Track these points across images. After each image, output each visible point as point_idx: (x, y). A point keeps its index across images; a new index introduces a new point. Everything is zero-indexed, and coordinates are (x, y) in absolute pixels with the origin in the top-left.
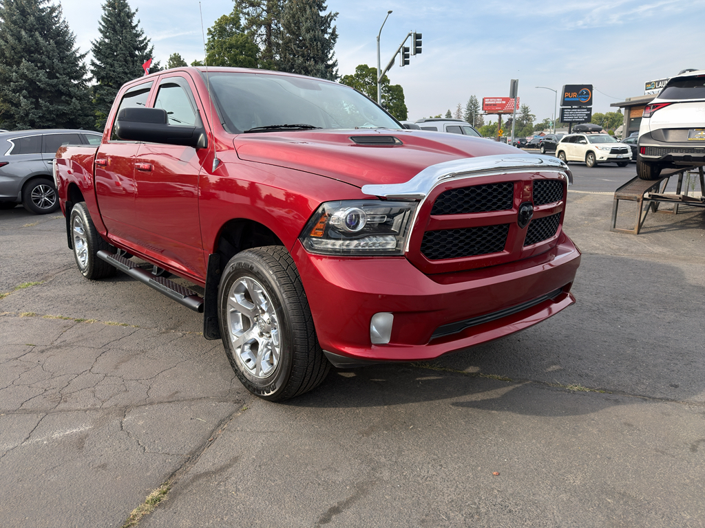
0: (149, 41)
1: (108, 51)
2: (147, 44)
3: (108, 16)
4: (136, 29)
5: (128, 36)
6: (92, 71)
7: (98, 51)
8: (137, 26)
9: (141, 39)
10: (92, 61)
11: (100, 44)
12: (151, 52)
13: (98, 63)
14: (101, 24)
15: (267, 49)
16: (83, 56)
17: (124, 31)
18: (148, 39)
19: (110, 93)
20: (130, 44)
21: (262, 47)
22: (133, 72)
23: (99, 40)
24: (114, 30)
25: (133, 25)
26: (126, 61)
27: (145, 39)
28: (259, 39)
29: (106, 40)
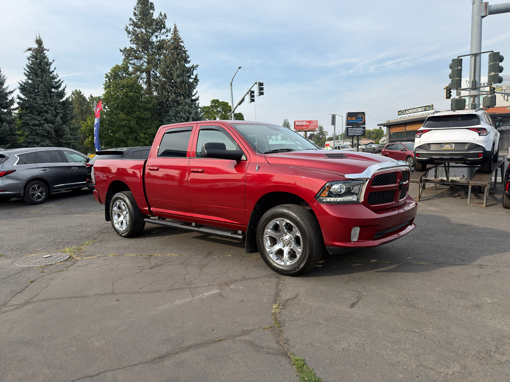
0: (62, 82)
1: (32, 89)
2: (61, 84)
3: (31, 65)
4: (53, 73)
5: (47, 79)
6: (18, 103)
7: (23, 89)
8: (53, 71)
9: (56, 80)
10: (18, 95)
11: (25, 84)
12: (64, 89)
13: (23, 97)
14: (26, 70)
15: (148, 88)
16: (11, 92)
17: (44, 75)
18: (62, 80)
19: (33, 119)
20: (48, 84)
21: (145, 86)
22: (50, 104)
23: (24, 81)
24: (36, 75)
25: (51, 71)
26: (45, 96)
27: (59, 81)
28: (141, 81)
29: (30, 81)
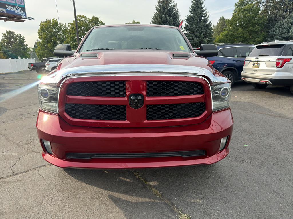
0: (208, 13)
1: (191, 19)
2: (207, 14)
3: (193, 5)
4: (204, 8)
5: (200, 12)
6: (185, 28)
7: (188, 20)
8: (204, 7)
9: (205, 12)
11: (189, 17)
12: (208, 17)
13: (187, 24)
14: (190, 8)
15: (264, 9)
16: (182, 22)
17: (198, 10)
19: (190, 36)
20: (200, 15)
21: (262, 8)
22: (199, 26)
23: (188, 15)
24: (195, 10)
25: (202, 7)
26: (197, 22)
27: (207, 12)
28: (261, 5)
29: (192, 15)
